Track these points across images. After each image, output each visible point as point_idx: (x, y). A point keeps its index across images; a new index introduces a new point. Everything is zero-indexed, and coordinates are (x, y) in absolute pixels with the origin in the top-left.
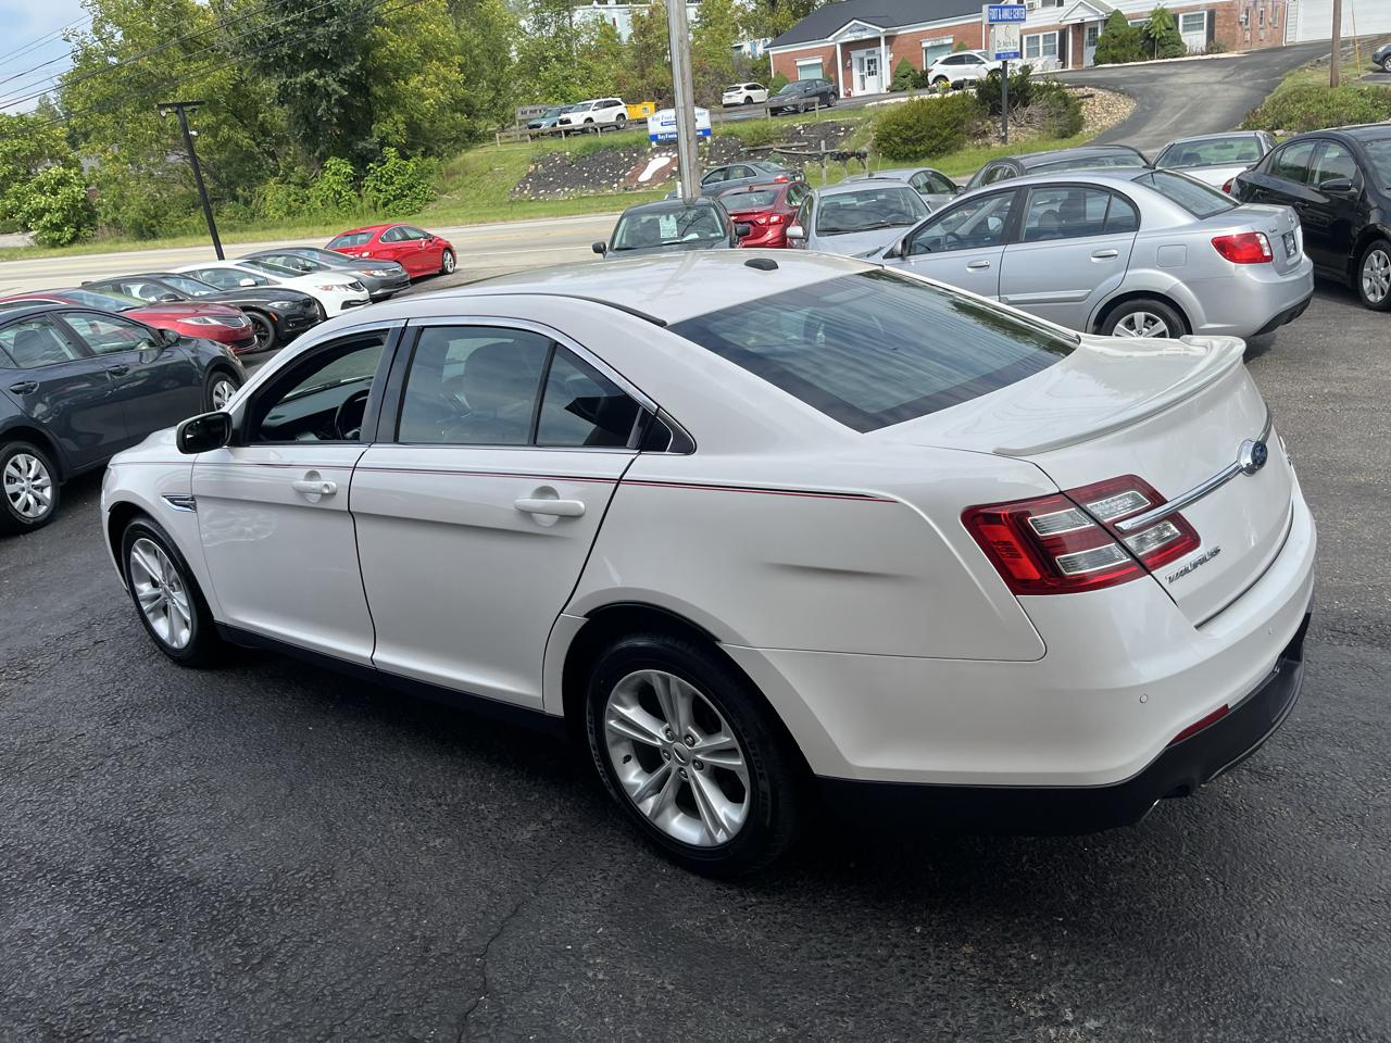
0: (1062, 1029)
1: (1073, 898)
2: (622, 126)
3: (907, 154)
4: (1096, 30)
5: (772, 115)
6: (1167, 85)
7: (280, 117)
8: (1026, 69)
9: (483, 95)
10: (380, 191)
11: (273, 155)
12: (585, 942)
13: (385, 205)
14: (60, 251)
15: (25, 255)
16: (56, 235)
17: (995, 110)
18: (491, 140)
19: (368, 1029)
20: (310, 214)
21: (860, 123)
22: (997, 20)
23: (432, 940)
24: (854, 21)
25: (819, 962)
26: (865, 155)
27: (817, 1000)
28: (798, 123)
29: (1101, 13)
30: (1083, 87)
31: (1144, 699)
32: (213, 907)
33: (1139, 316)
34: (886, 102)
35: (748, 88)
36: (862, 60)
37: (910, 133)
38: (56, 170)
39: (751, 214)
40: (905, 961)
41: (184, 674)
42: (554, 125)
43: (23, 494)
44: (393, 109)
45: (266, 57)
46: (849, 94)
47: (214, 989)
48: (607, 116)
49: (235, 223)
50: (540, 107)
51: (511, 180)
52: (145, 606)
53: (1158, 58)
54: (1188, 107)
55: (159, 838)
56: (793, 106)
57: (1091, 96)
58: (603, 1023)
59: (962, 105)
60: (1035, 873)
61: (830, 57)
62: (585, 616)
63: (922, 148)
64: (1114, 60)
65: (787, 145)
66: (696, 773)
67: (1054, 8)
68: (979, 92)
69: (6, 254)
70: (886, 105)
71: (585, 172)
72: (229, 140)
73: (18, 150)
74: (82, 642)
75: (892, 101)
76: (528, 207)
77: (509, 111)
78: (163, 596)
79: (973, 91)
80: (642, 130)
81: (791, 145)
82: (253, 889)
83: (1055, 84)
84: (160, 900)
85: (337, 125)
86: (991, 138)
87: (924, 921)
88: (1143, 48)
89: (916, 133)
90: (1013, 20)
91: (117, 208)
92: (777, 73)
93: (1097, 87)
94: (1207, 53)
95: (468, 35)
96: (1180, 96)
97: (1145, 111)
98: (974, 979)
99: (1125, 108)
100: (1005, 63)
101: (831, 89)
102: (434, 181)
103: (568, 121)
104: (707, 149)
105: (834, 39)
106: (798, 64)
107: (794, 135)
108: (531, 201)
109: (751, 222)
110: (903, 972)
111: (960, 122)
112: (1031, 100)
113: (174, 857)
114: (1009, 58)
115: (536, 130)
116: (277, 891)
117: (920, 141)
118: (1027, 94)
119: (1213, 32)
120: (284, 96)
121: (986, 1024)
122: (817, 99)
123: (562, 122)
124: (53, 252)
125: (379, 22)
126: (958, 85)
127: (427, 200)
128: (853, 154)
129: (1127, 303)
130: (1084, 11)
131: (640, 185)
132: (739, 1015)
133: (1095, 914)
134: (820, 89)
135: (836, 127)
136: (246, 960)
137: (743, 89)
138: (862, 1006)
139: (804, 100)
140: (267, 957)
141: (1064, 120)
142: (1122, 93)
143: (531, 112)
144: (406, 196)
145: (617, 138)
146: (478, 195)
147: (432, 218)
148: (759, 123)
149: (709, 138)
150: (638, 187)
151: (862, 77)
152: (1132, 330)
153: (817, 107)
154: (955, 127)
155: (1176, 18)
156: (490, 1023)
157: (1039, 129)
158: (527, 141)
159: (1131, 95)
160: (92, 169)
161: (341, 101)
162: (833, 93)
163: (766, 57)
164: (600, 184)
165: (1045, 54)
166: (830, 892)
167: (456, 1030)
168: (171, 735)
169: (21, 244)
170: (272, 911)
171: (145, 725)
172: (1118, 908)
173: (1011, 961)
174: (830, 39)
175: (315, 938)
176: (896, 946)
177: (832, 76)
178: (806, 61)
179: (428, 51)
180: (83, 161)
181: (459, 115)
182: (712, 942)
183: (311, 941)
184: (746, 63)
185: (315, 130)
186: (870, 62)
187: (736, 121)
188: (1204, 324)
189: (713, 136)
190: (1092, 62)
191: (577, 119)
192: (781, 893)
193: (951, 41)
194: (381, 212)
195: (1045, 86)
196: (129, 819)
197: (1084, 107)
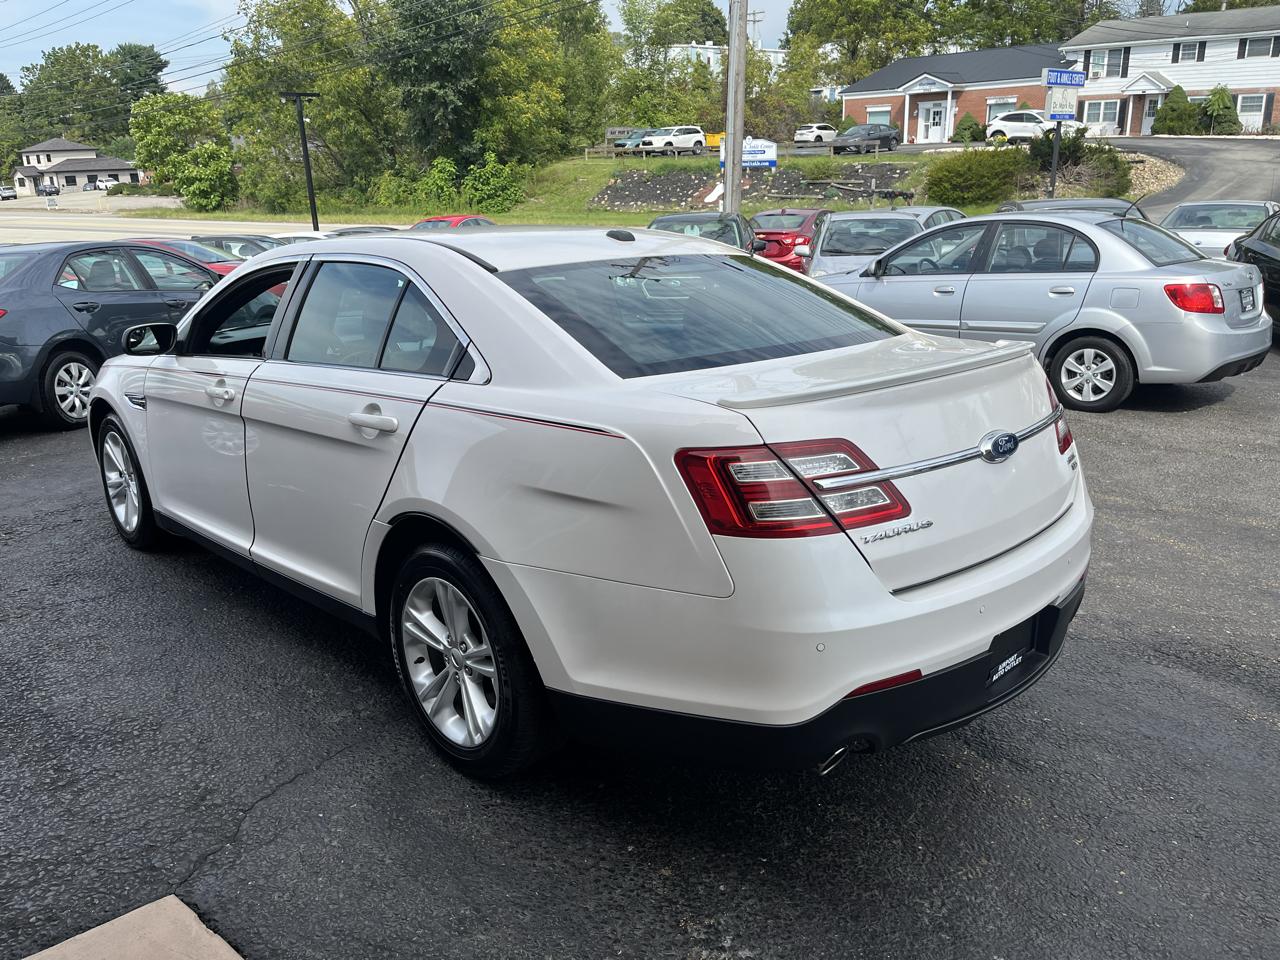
0: (715, 953)
1: (786, 844)
2: (698, 152)
3: (955, 200)
4: (1156, 102)
5: (835, 153)
6: (1218, 159)
7: (402, 118)
8: (1081, 132)
9: (579, 115)
10: (477, 190)
11: (392, 152)
12: (336, 813)
13: (479, 202)
14: (203, 215)
15: (174, 215)
16: (204, 202)
17: (1045, 167)
18: (581, 154)
19: (121, 852)
20: (415, 204)
21: (915, 167)
22: (1056, 83)
23: (211, 792)
24: (925, 75)
25: (528, 862)
26: (912, 196)
27: (508, 892)
28: (858, 162)
29: (1163, 87)
30: (1135, 153)
31: (821, 647)
32: (52, 737)
33: (1089, 353)
34: (942, 150)
35: (819, 128)
36: (928, 110)
37: (960, 180)
38: (210, 145)
39: (780, 234)
40: (604, 873)
41: (129, 553)
42: (638, 146)
43: (71, 397)
44: (495, 119)
45: (395, 66)
46: (912, 142)
47: (17, 799)
48: (688, 141)
49: (352, 206)
50: (629, 129)
51: (592, 191)
52: (111, 492)
53: (1214, 134)
54: (1235, 181)
55: (41, 678)
56: (855, 146)
57: (1142, 162)
58: (316, 881)
59: (1014, 159)
60: (762, 819)
61: (898, 106)
62: (389, 523)
63: (970, 195)
64: (1171, 131)
65: (844, 181)
66: (466, 677)
67: (1117, 79)
68: (1031, 149)
69: (159, 212)
70: (942, 153)
71: (658, 189)
72: (355, 133)
73: (179, 125)
74: (64, 519)
75: (948, 150)
76: (602, 215)
77: (600, 131)
78: (125, 484)
79: (1026, 147)
80: (715, 156)
81: (848, 181)
82: (91, 728)
83: (1107, 147)
84: (14, 725)
85: (450, 129)
86: (1040, 191)
87: (640, 842)
88: (1200, 124)
89: (966, 180)
90: (1072, 85)
91: (255, 185)
92: (847, 117)
93: (1150, 154)
94: (1263, 134)
95: (573, 62)
96: (1228, 171)
97: (1193, 180)
98: (658, 897)
99: (1174, 176)
100: (1059, 123)
101: (893, 135)
102: (525, 185)
103: (650, 143)
104: (771, 178)
105: (904, 90)
106: (869, 110)
107: (852, 172)
108: (606, 211)
109: (777, 241)
110: (597, 881)
111: (1010, 175)
112: (1082, 160)
113: (43, 694)
114: (1064, 119)
115: (620, 149)
116: (108, 733)
117: (969, 188)
118: (1078, 154)
119: (1271, 114)
120: (408, 102)
121: (648, 936)
122: (878, 142)
123: (644, 144)
124: (198, 215)
125: (496, 44)
126: (1012, 141)
127: (517, 201)
128: (901, 194)
129: (1080, 339)
130: (1145, 83)
131: (705, 206)
132: (434, 893)
133: (798, 861)
134: (883, 134)
135: (893, 169)
136: (54, 781)
137: (814, 129)
138: (546, 904)
139: (866, 142)
140: (71, 783)
141: (1112, 181)
142: (1174, 162)
143: (619, 132)
144: (499, 196)
145: (692, 162)
146: (561, 201)
147: (517, 217)
148: (819, 159)
149: (773, 169)
150: (703, 207)
151: (927, 127)
152: (1081, 365)
153: (877, 150)
154: (1004, 178)
155: (1235, 98)
156: (223, 865)
157: (1087, 187)
158: (611, 158)
159: (1182, 165)
160: (239, 147)
161: (456, 110)
162: (894, 138)
163: (840, 103)
164: (669, 202)
165: (1104, 120)
166: (569, 805)
167: (192, 866)
168: (93, 600)
169: (173, 206)
170: (95, 748)
171: (77, 589)
172: (822, 859)
173: (700, 888)
174: (900, 89)
175: (117, 774)
176: (603, 859)
177: (899, 123)
178: (876, 108)
179: (534, 72)
180: (234, 140)
181: (555, 129)
182: (444, 829)
183: (113, 776)
184: (822, 105)
185: (428, 132)
186: (937, 113)
187: (801, 156)
188: (1149, 366)
189: (778, 167)
190: (1149, 132)
191: (658, 142)
192: (525, 799)
193: (1014, 100)
194: (475, 208)
195: (1096, 149)
196: (25, 660)
197: (1133, 171)
